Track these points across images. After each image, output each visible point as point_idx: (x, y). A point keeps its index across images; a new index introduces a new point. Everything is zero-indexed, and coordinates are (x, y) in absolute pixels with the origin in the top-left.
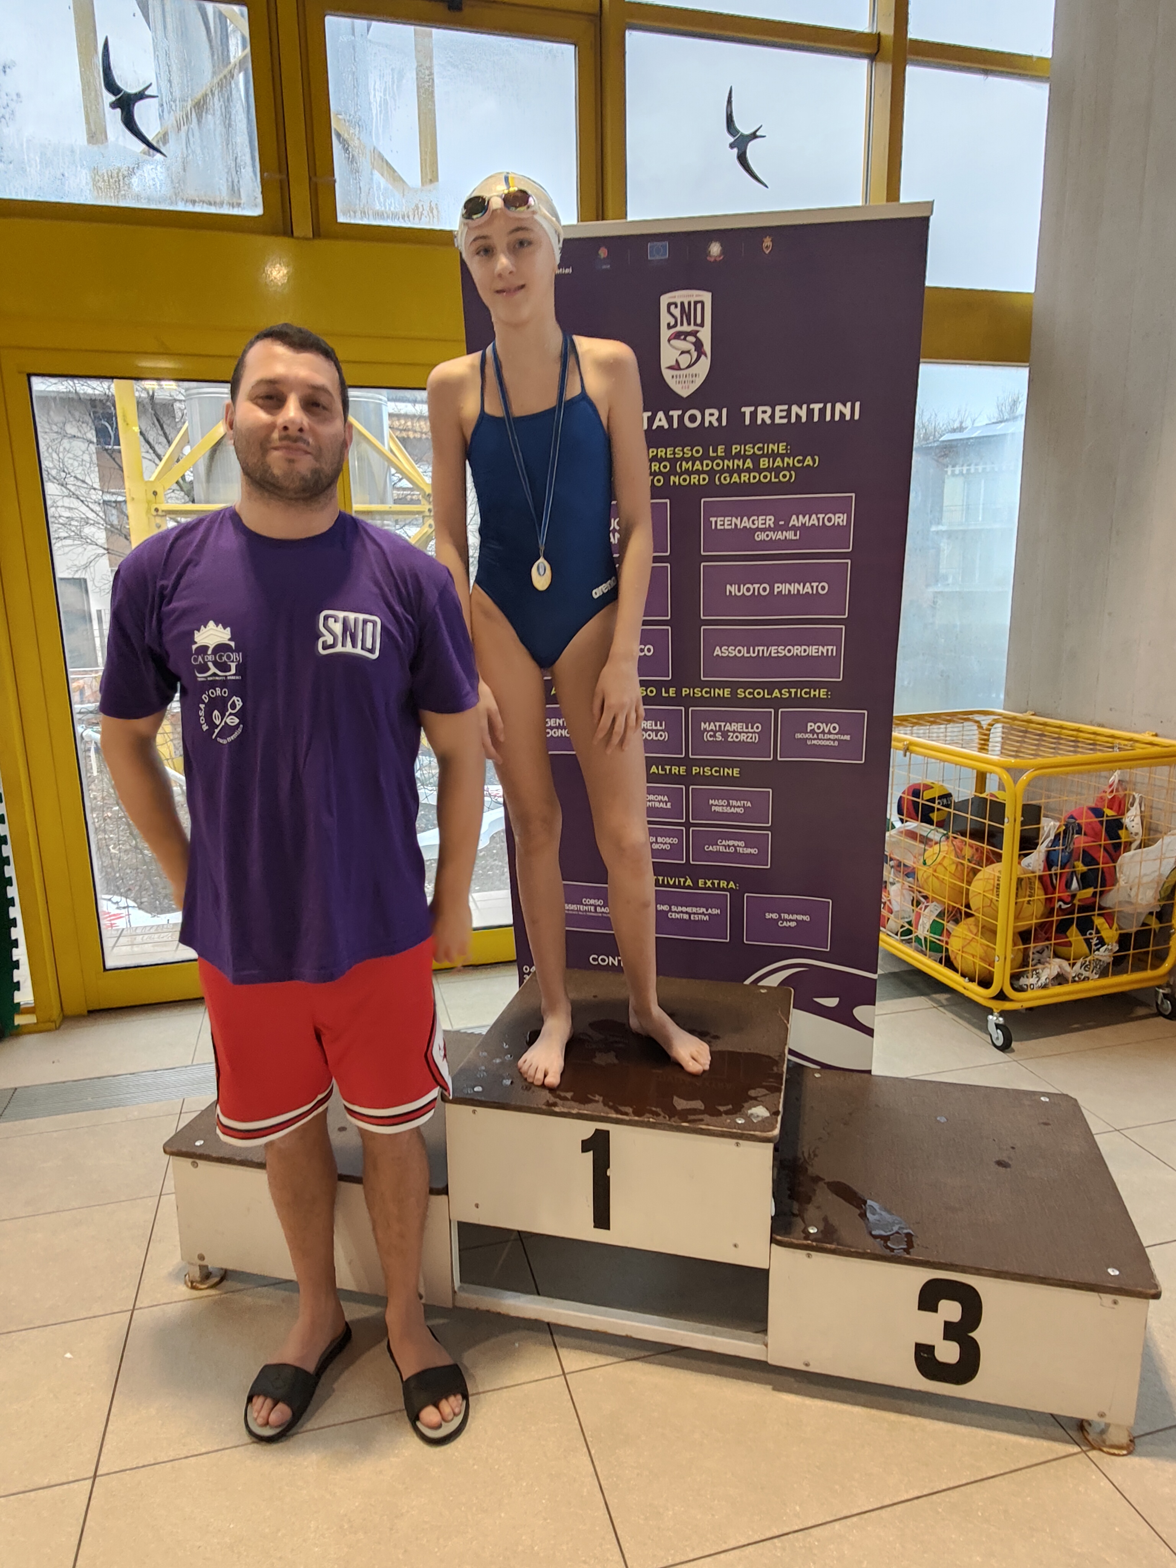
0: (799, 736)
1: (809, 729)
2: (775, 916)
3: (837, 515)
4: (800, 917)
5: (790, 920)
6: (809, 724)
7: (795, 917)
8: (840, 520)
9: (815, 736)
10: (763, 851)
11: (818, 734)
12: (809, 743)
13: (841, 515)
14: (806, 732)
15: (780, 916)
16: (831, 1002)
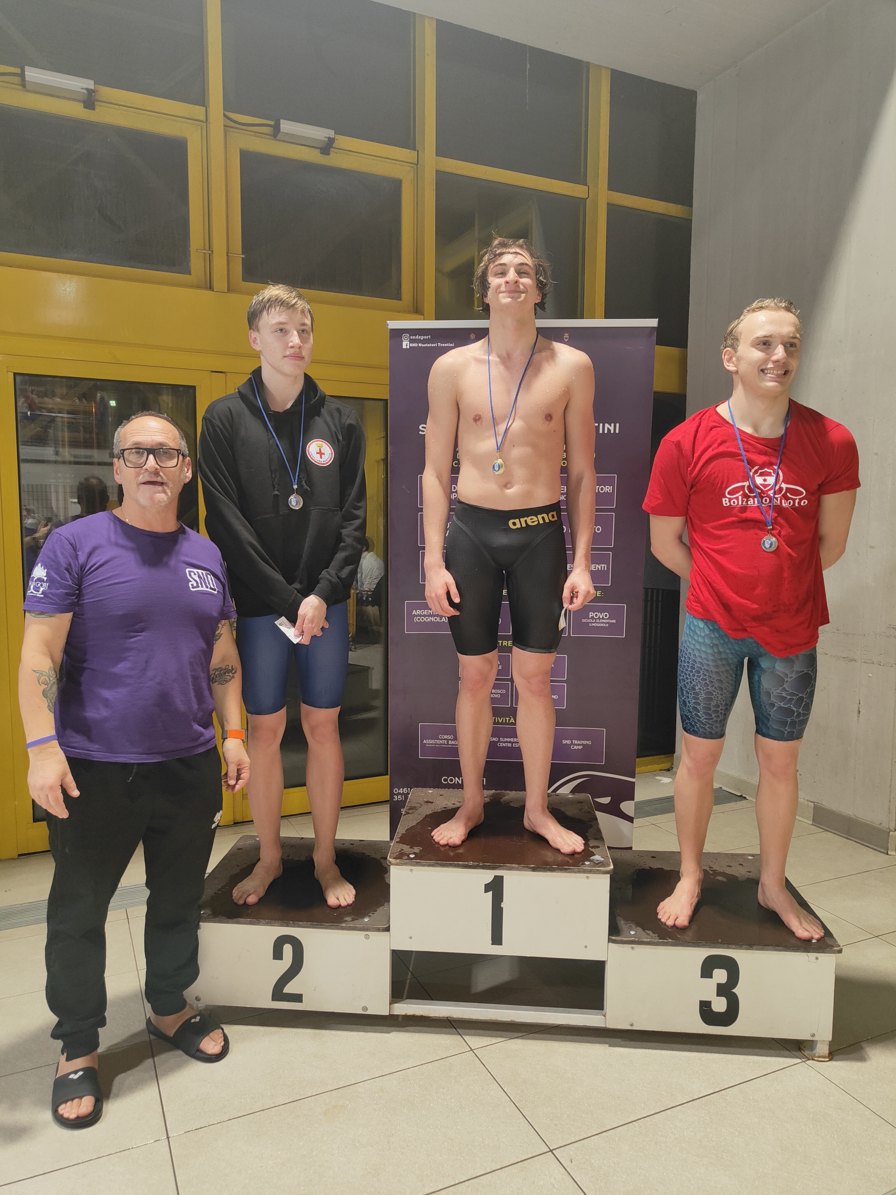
0: (584, 621)
1: (590, 616)
2: (568, 742)
3: (606, 487)
4: (585, 742)
5: (579, 745)
6: (590, 613)
7: (582, 742)
8: (608, 490)
9: (594, 621)
10: (561, 697)
11: (596, 619)
12: (590, 625)
13: (609, 487)
14: (590, 619)
15: (572, 742)
16: (606, 800)
